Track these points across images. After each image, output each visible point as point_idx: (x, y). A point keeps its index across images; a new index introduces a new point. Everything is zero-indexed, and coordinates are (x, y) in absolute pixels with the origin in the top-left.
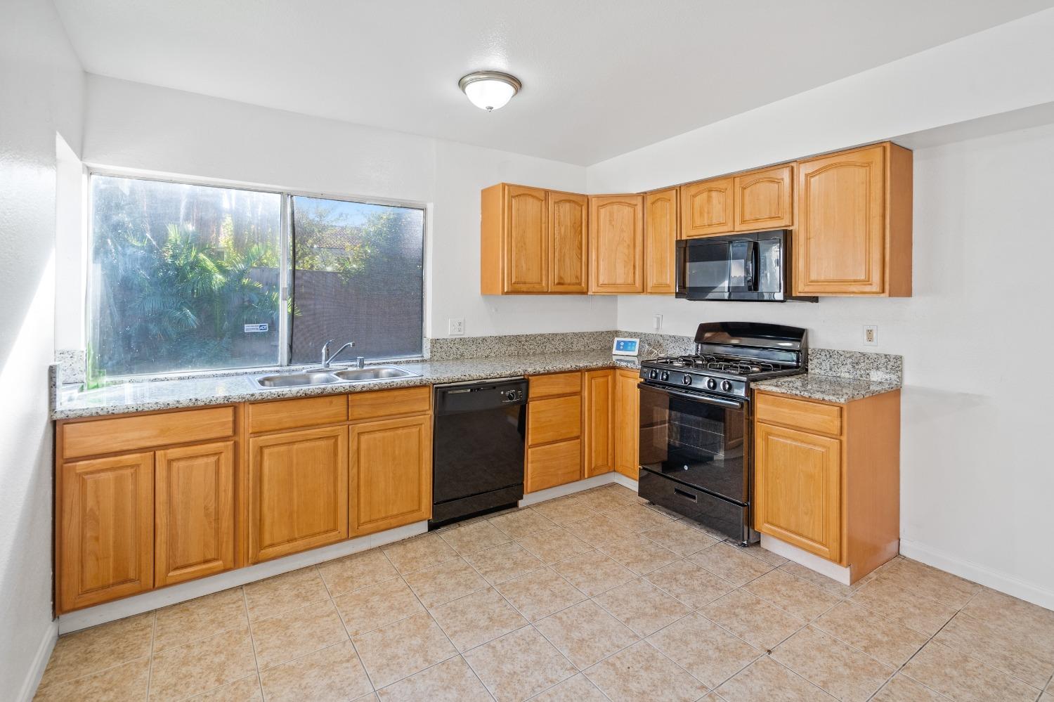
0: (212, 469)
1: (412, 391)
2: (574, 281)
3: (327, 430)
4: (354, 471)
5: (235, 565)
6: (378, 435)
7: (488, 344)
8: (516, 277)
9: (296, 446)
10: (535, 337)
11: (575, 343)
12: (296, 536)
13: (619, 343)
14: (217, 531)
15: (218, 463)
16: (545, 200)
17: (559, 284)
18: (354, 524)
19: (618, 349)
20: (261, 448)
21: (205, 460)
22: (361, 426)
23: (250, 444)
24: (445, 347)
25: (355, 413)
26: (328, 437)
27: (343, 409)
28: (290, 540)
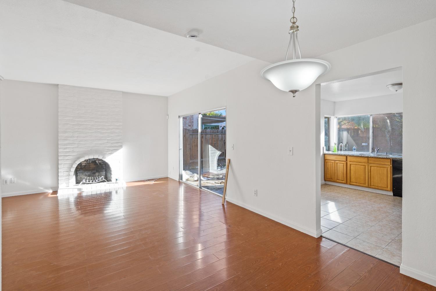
0: (343, 166)
1: (385, 159)
3: (363, 164)
4: (369, 174)
5: (346, 183)
6: (375, 168)
9: (357, 166)
12: (357, 182)
14: (344, 176)
15: (344, 165)
18: (369, 185)
20: (351, 164)
21: (342, 164)
22: (371, 165)
23: (349, 163)
25: (370, 162)
26: (364, 165)
27: (367, 160)
28: (356, 183)
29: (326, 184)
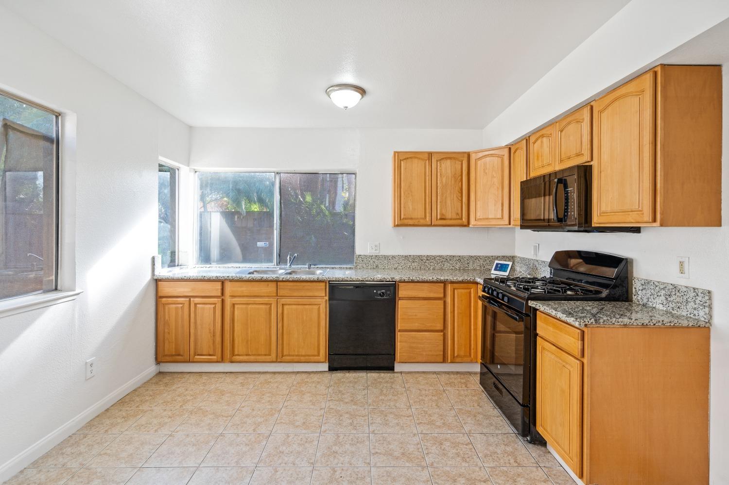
0: (212, 311)
1: (314, 284)
2: (454, 216)
3: (266, 300)
4: (280, 325)
5: (222, 360)
6: (294, 307)
7: (396, 260)
8: (404, 215)
9: (250, 306)
10: (434, 257)
11: (471, 263)
12: (250, 353)
13: (497, 264)
14: (214, 342)
15: (215, 308)
16: (429, 160)
17: (441, 219)
18: (280, 354)
19: (496, 269)
20: (234, 305)
21: (209, 306)
22: (283, 301)
23: (229, 301)
24: (365, 260)
25: (281, 293)
26: (266, 304)
27: (274, 289)
28: (247, 355)
29: (160, 373)
